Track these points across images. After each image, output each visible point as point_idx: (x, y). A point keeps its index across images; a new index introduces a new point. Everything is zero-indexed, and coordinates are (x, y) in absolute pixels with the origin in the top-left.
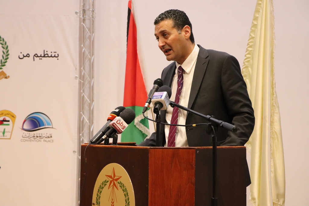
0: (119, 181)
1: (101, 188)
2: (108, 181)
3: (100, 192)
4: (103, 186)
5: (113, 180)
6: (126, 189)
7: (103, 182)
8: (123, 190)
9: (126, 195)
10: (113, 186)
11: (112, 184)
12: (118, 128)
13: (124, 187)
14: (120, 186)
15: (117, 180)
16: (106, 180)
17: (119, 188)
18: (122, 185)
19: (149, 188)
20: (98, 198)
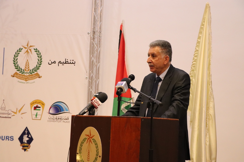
0: (93, 138)
1: (82, 143)
2: (86, 139)
3: (81, 146)
4: (84, 141)
5: (90, 137)
8: (95, 144)
9: (97, 147)
10: (89, 142)
11: (89, 140)
12: (95, 105)
13: (96, 142)
14: (94, 142)
15: (92, 137)
16: (85, 138)
17: (93, 143)
19: (111, 142)
20: (80, 150)
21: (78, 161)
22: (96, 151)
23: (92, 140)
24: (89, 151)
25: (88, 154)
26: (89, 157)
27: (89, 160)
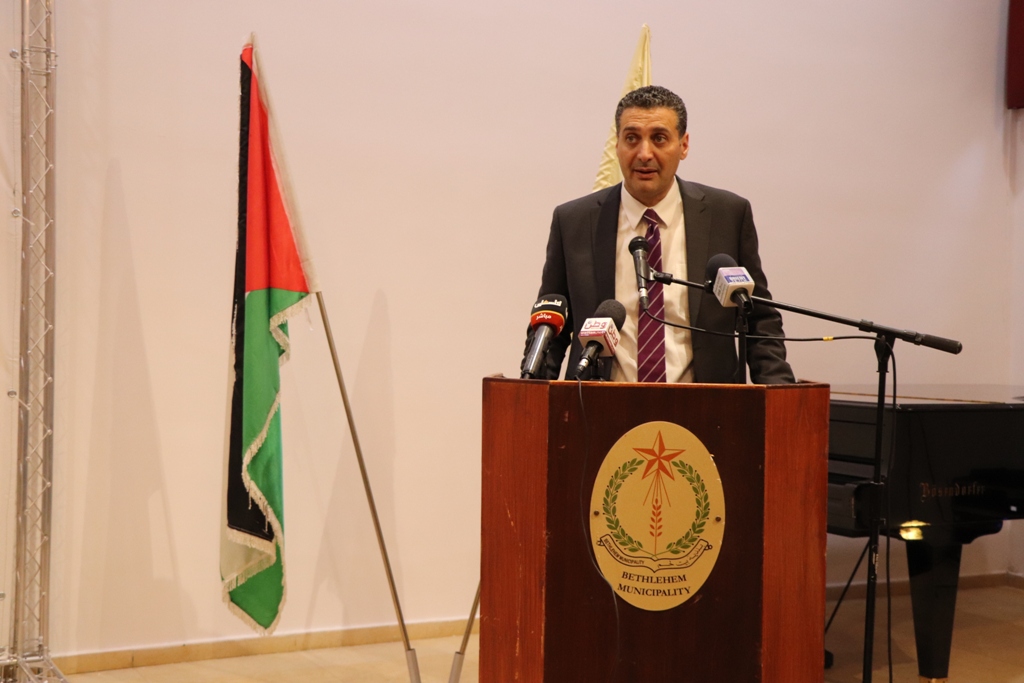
0: (676, 460)
1: (620, 476)
2: (641, 462)
4: (627, 471)
5: (659, 458)
6: (698, 476)
7: (625, 464)
8: (691, 480)
9: (700, 490)
11: (656, 466)
13: (691, 473)
14: (680, 471)
15: (669, 458)
16: (635, 460)
17: (678, 475)
18: (685, 469)
19: (766, 471)
20: (609, 500)
21: (601, 541)
22: (698, 502)
23: (672, 466)
24: (659, 504)
25: (654, 513)
26: (659, 524)
27: (660, 534)
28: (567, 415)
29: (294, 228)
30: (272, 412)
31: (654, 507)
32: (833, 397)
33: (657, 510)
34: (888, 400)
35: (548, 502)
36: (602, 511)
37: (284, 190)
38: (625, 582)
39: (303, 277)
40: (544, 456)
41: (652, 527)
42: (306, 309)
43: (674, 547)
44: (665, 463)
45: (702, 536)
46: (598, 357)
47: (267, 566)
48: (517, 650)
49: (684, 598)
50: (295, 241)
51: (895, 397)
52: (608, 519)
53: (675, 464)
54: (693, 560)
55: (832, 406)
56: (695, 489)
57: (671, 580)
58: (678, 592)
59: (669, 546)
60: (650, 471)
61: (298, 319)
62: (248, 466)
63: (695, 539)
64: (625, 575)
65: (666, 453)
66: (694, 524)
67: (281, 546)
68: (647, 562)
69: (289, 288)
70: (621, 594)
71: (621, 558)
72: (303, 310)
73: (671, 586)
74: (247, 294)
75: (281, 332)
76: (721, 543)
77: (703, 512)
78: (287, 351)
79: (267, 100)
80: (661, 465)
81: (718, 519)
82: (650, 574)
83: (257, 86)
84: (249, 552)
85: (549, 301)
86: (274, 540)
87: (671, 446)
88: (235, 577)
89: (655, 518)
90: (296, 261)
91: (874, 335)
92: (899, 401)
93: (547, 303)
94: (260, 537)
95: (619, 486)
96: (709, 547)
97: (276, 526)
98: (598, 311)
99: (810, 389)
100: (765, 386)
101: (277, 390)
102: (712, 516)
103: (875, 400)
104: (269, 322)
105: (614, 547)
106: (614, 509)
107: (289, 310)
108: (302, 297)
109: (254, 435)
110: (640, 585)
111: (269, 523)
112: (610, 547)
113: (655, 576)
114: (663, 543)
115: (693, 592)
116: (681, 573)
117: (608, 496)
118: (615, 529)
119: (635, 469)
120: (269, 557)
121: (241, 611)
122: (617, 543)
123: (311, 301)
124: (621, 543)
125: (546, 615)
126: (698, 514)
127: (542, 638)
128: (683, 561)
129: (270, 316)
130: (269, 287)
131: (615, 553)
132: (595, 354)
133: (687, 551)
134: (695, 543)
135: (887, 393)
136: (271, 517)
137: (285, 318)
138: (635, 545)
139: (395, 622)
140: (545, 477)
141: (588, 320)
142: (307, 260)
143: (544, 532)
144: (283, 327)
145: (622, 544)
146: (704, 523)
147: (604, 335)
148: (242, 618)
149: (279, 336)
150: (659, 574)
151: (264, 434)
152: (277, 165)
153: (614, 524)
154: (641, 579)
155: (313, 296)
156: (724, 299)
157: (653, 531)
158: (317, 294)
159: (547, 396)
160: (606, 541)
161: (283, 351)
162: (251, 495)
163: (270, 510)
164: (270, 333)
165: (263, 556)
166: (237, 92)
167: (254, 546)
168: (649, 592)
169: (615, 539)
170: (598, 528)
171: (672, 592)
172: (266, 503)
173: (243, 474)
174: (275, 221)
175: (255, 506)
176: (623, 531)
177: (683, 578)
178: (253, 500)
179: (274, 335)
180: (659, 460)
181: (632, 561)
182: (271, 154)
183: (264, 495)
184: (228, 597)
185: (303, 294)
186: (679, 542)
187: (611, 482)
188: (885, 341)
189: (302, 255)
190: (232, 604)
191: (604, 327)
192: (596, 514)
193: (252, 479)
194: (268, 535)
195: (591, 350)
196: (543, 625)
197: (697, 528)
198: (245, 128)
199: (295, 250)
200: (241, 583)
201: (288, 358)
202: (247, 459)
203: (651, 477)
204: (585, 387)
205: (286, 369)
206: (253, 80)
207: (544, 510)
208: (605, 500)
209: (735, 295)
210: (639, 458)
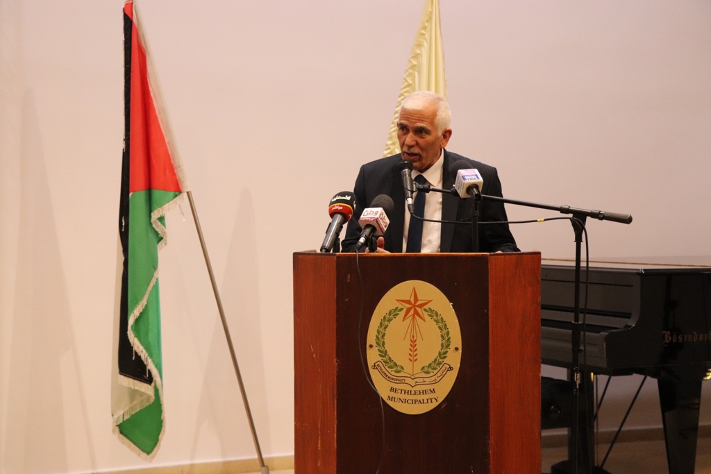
2: (401, 309)
3: (383, 327)
4: (392, 316)
6: (442, 319)
7: (390, 311)
8: (437, 322)
9: (443, 328)
10: (414, 316)
11: (412, 312)
13: (437, 316)
14: (430, 315)
15: (421, 306)
16: (397, 308)
17: (427, 318)
18: (433, 314)
19: (490, 313)
20: (380, 337)
21: (375, 366)
22: (442, 337)
23: (424, 312)
24: (415, 338)
25: (411, 345)
26: (415, 353)
27: (416, 360)
28: (349, 277)
29: (169, 143)
30: (152, 284)
31: (411, 341)
32: (543, 262)
33: (413, 343)
34: (583, 264)
35: (337, 339)
36: (374, 344)
37: (160, 113)
38: (393, 394)
39: (177, 180)
40: (334, 306)
41: (410, 355)
42: (180, 206)
43: (426, 369)
44: (418, 309)
45: (446, 361)
46: (373, 236)
47: (148, 405)
48: (319, 446)
49: (434, 405)
50: (170, 153)
51: (587, 261)
52: (379, 350)
53: (425, 310)
54: (440, 378)
55: (543, 269)
56: (440, 328)
57: (425, 392)
58: (429, 401)
59: (423, 368)
60: (408, 316)
61: (173, 213)
62: (132, 326)
63: (440, 364)
64: (392, 389)
65: (419, 303)
66: (440, 352)
67: (160, 388)
68: (408, 380)
69: (166, 189)
70: (390, 403)
71: (389, 377)
72: (177, 206)
73: (425, 397)
74: (131, 194)
75: (159, 223)
76: (459, 365)
77: (446, 344)
78: (164, 238)
79: (145, 43)
80: (415, 311)
81: (457, 349)
82: (410, 388)
83: (137, 33)
84: (133, 393)
85: (342, 196)
86: (153, 384)
87: (422, 297)
88: (122, 413)
89: (412, 349)
90: (171, 168)
91: (571, 215)
92: (590, 265)
93: (340, 198)
94: (141, 381)
95: (386, 327)
96: (451, 369)
97: (155, 372)
98: (373, 203)
99: (524, 256)
100: (488, 253)
101: (155, 268)
102: (452, 346)
103: (574, 264)
104: (150, 217)
105: (384, 370)
106: (384, 343)
107: (166, 206)
108: (176, 196)
109: (137, 302)
110: (403, 396)
111: (149, 371)
112: (381, 370)
113: (413, 389)
114: (418, 366)
115: (440, 400)
116: (431, 387)
117: (379, 334)
118: (385, 357)
119: (398, 314)
120: (149, 397)
121: (128, 441)
122: (386, 367)
123: (183, 199)
124: (388, 367)
125: (337, 419)
126: (442, 345)
127: (335, 435)
128: (433, 379)
129: (150, 211)
130: (149, 188)
131: (385, 374)
132: (370, 234)
133: (436, 371)
134: (441, 366)
135: (582, 259)
136: (151, 366)
137: (164, 212)
138: (399, 368)
139: (256, 456)
140: (335, 321)
141: (366, 210)
142: (180, 167)
143: (335, 360)
144: (161, 219)
145: (390, 367)
146: (446, 352)
147: (377, 220)
148: (129, 447)
149: (158, 227)
150: (417, 388)
151: (144, 302)
152: (154, 94)
153: (383, 353)
154: (403, 392)
155: (185, 195)
156: (462, 193)
157: (411, 358)
158: (188, 193)
159: (335, 264)
160: (378, 365)
161: (162, 238)
162: (135, 348)
163: (149, 360)
164: (151, 224)
165: (144, 397)
166: (122, 38)
167: (136, 388)
168: (410, 402)
169: (384, 364)
170: (372, 356)
171: (425, 401)
172: (147, 355)
173: (128, 332)
174: (154, 137)
175: (138, 357)
176: (390, 358)
177: (433, 391)
178: (136, 353)
179: (154, 226)
180: (414, 307)
181: (397, 380)
182: (149, 85)
183: (145, 348)
184: (117, 429)
185: (177, 193)
186: (430, 365)
187: (381, 324)
188: (579, 219)
189: (175, 163)
190: (121, 436)
191: (376, 214)
192: (371, 346)
193: (135, 336)
194: (149, 380)
195: (368, 231)
196: (335, 426)
197: (443, 355)
198: (128, 66)
199: (170, 159)
200: (127, 417)
201: (166, 244)
202: (131, 321)
203: (409, 320)
204: (360, 257)
205: (163, 252)
206: (133, 27)
207: (335, 344)
208: (377, 337)
209: (470, 188)
210: (400, 307)
